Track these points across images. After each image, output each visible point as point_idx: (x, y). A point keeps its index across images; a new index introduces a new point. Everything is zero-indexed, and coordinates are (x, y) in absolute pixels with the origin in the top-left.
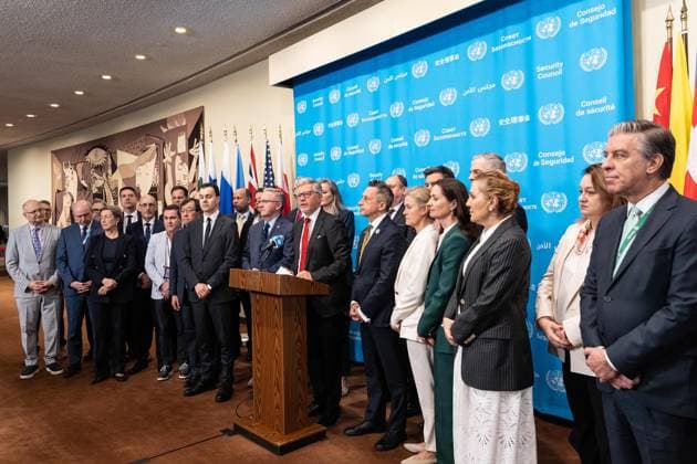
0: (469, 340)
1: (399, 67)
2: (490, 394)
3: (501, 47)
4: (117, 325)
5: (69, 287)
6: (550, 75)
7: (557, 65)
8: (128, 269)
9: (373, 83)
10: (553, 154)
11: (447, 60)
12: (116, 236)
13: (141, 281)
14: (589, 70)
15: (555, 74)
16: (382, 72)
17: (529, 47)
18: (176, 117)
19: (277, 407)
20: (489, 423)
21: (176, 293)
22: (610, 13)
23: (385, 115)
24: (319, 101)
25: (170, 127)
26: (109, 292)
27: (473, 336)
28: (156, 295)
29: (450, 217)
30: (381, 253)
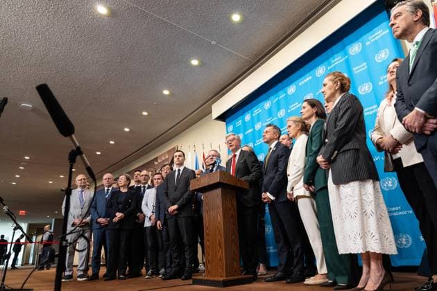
0: (334, 155)
1: (281, 92)
2: (352, 184)
3: (333, 66)
4: (123, 244)
5: (97, 222)
6: (361, 70)
7: (364, 64)
8: (132, 208)
9: (267, 105)
10: (370, 108)
11: (305, 81)
12: (126, 191)
13: (138, 218)
14: (380, 61)
15: (363, 69)
16: (272, 98)
17: (347, 61)
18: (162, 155)
19: (220, 260)
20: (356, 202)
21: (159, 220)
22: (386, 32)
23: (276, 118)
24: (239, 123)
25: (159, 161)
26: (119, 220)
27: (336, 152)
28: (147, 224)
29: (314, 117)
30: (278, 158)
